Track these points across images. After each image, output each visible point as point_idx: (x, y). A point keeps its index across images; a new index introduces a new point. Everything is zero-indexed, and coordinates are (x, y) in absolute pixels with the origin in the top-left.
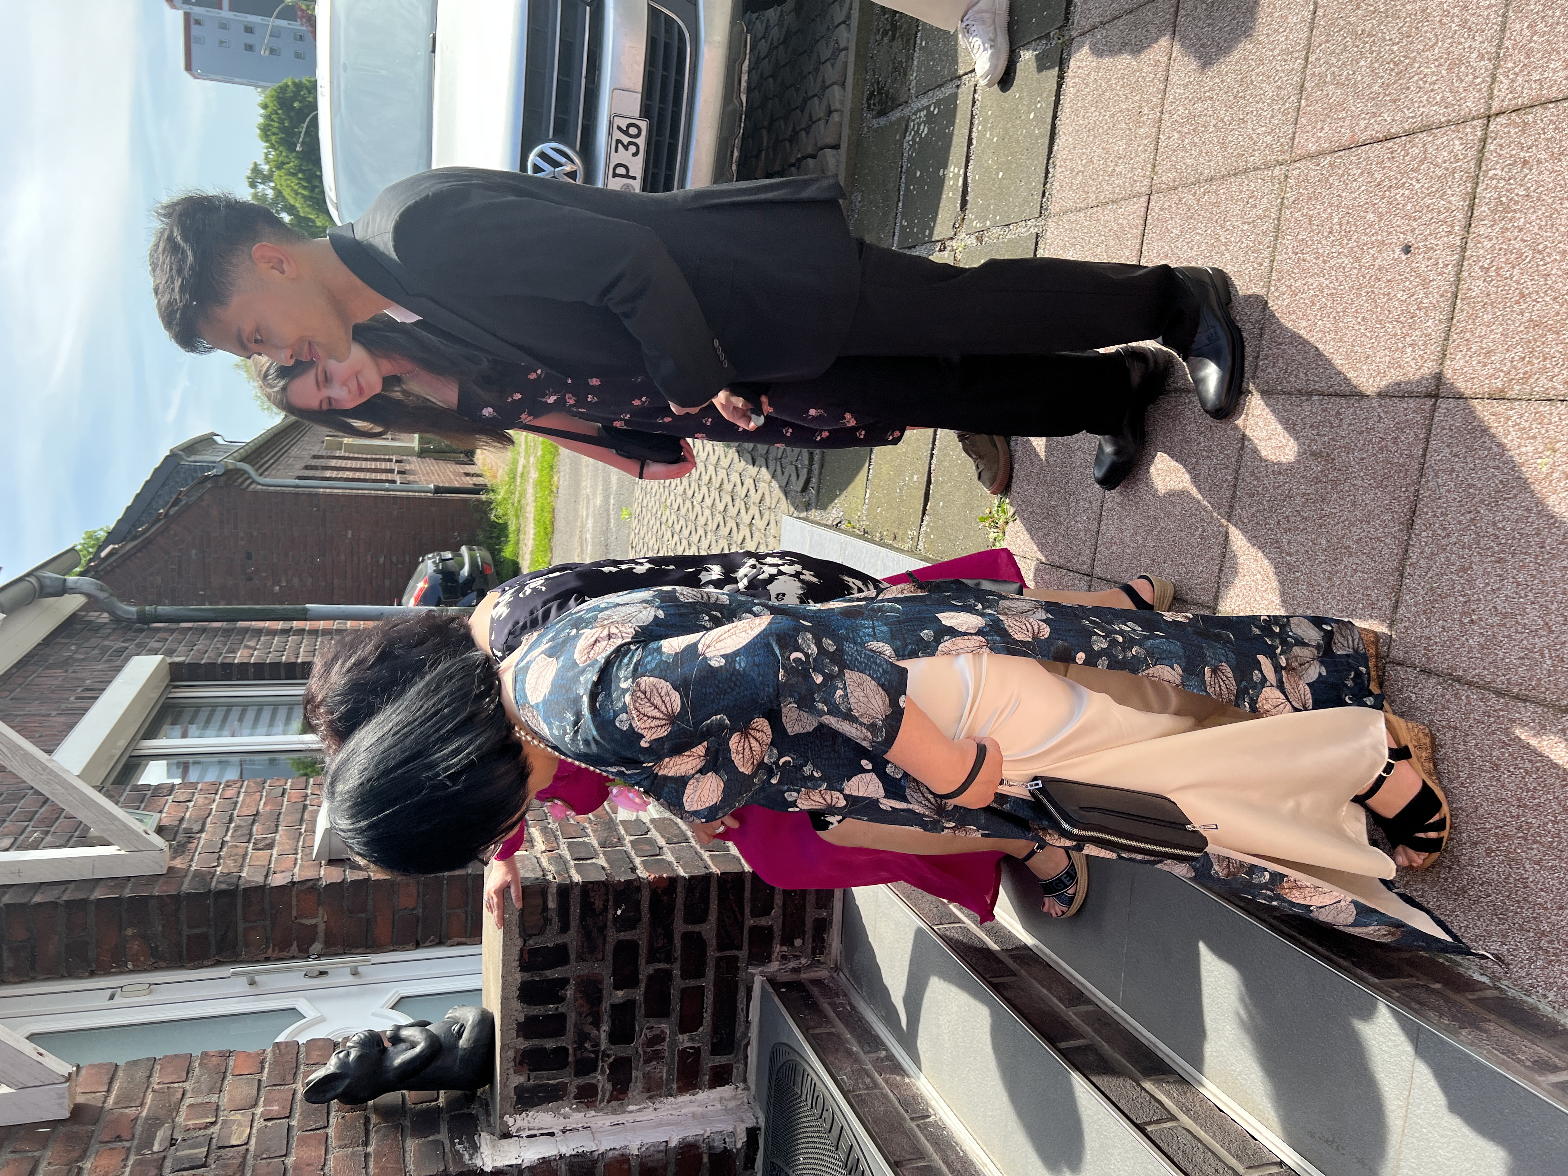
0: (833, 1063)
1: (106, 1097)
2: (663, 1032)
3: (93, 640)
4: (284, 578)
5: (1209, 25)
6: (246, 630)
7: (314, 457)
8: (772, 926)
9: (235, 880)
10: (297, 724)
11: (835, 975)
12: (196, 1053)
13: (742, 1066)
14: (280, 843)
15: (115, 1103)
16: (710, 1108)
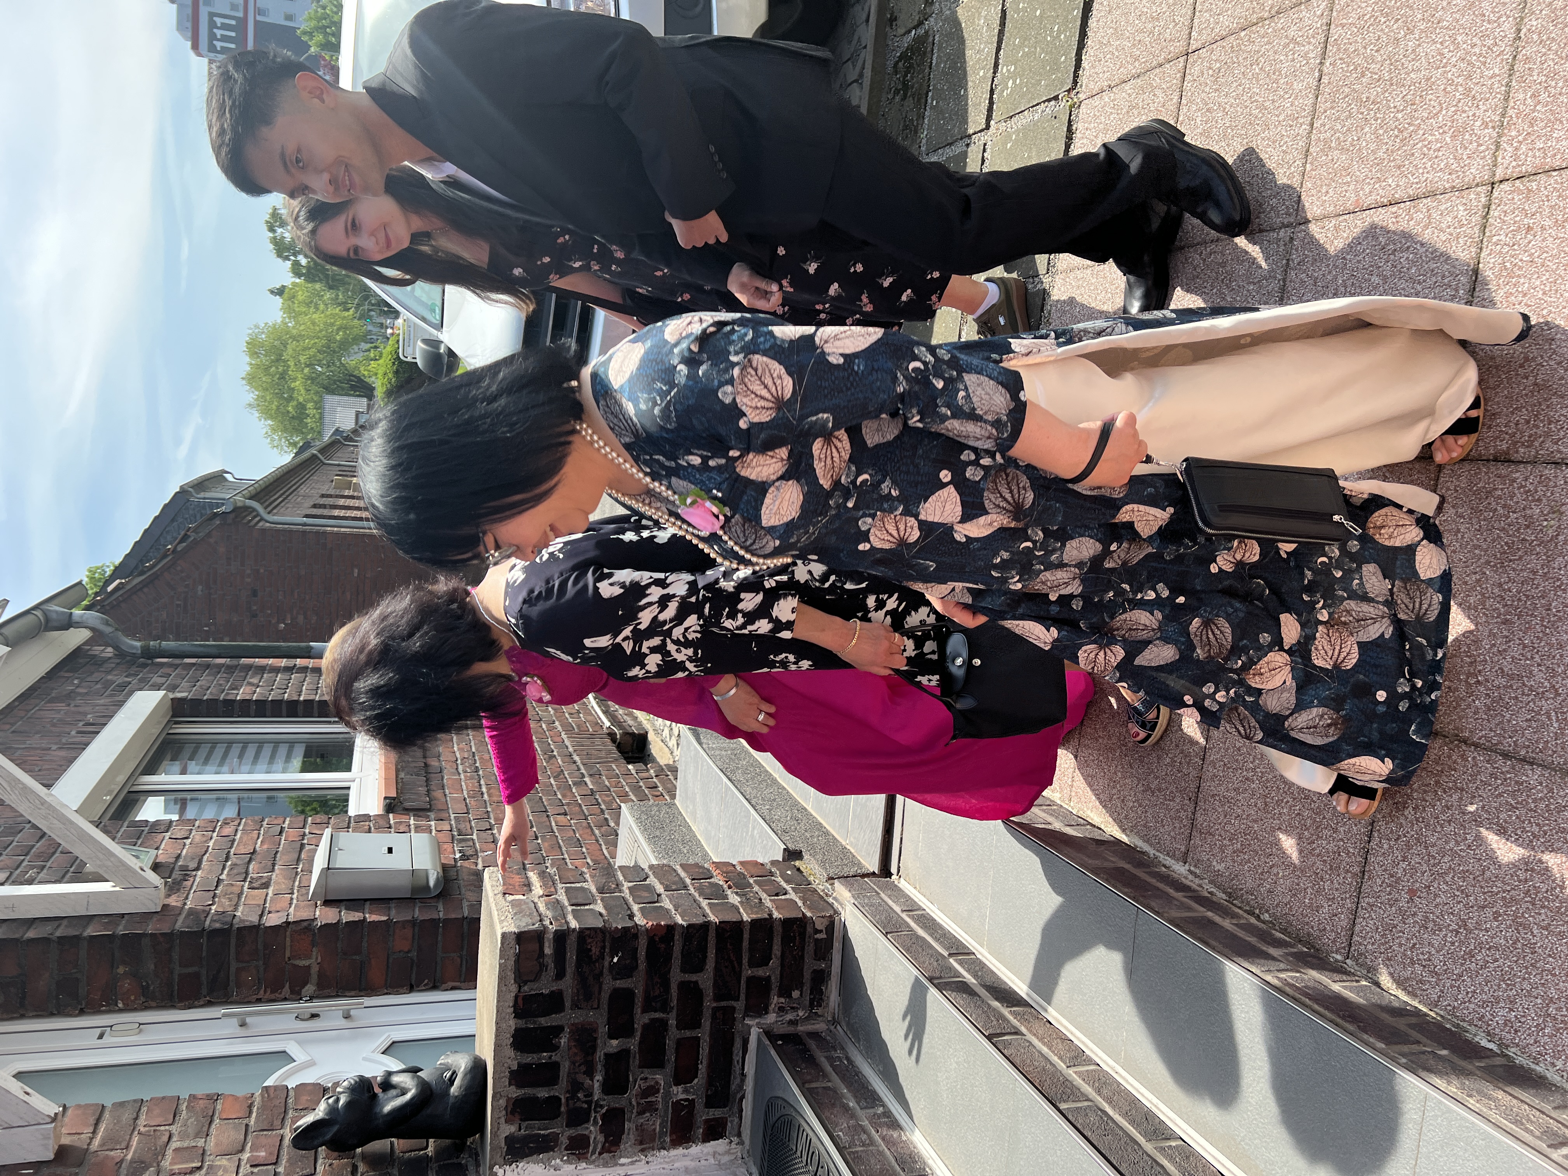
0: (828, 1118)
1: (91, 1139)
2: (657, 1083)
3: (96, 675)
4: (289, 616)
5: (1216, 90)
6: (249, 667)
7: (323, 496)
8: (769, 977)
9: (229, 919)
10: (297, 762)
11: (832, 1028)
12: (185, 1095)
13: (736, 1120)
14: (276, 883)
15: (101, 1145)
16: (703, 1162)
